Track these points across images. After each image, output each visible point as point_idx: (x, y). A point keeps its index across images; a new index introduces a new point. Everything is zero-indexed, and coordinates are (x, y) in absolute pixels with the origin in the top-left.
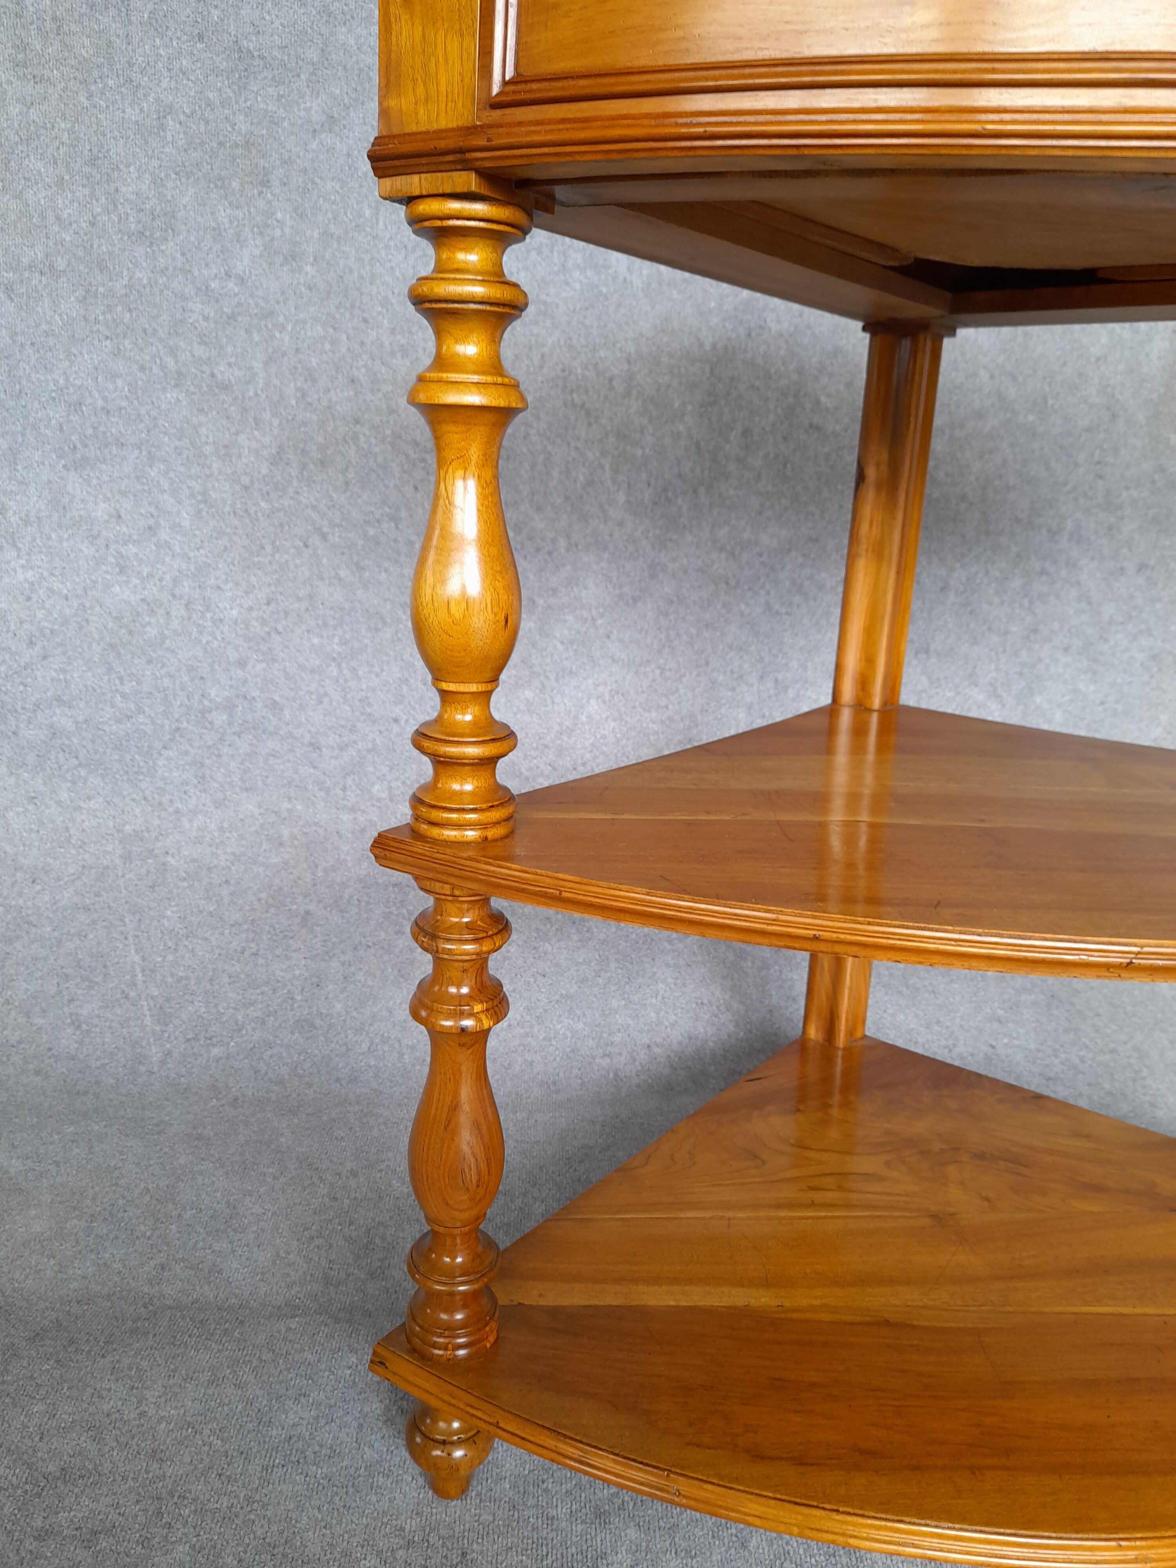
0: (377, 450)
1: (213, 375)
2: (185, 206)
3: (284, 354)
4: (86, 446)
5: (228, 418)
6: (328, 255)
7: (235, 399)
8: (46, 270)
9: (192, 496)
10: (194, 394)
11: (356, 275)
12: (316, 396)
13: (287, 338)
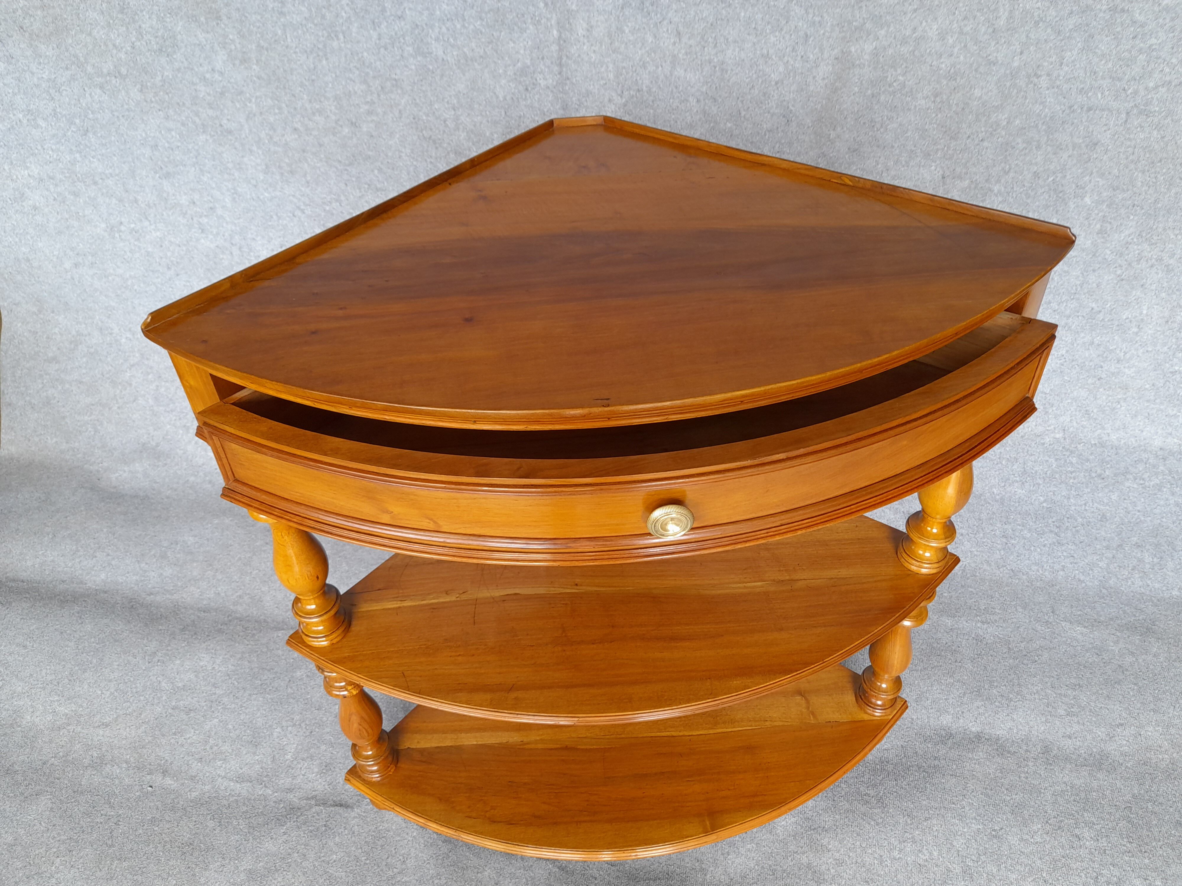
0: (318, 165)
1: (221, 125)
2: (180, 33)
3: (255, 115)
4: (166, 167)
5: (235, 148)
6: (263, 59)
7: (236, 138)
8: (117, 75)
9: (228, 190)
10: (214, 136)
11: (282, 69)
12: (278, 138)
13: (254, 106)
